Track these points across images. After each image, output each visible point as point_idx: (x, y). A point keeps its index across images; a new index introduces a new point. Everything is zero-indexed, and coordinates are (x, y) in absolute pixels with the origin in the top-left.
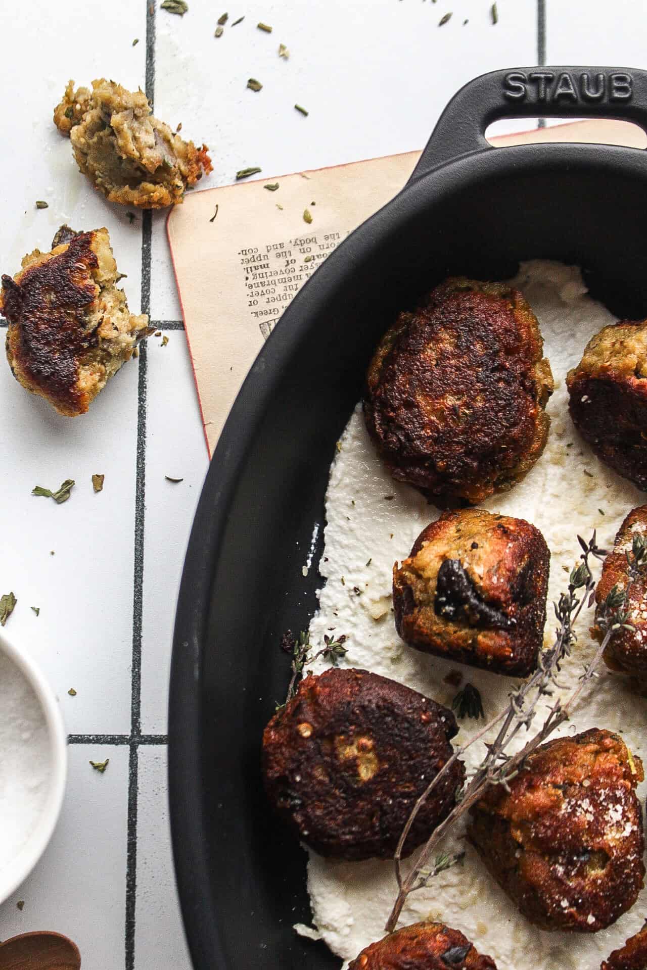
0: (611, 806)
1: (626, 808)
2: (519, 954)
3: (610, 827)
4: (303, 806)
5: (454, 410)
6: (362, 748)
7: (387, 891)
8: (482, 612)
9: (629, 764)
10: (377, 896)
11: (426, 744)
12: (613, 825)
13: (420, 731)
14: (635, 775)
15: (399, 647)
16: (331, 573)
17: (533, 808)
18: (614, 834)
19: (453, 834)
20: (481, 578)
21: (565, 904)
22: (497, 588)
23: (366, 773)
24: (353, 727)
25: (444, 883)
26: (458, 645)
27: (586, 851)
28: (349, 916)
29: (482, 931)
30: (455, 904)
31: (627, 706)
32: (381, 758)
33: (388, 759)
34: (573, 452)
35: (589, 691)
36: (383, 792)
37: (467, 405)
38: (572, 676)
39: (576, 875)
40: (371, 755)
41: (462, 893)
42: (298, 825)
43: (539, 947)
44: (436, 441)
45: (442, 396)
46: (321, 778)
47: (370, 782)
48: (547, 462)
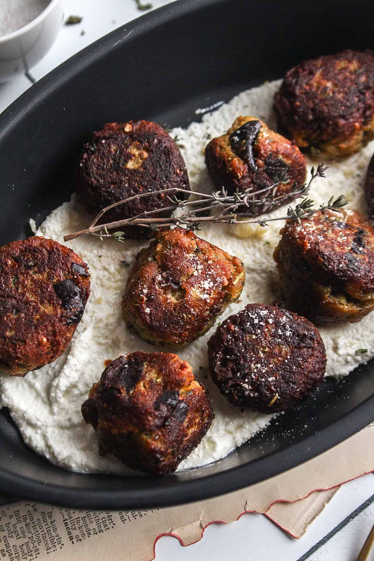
0: (209, 280)
1: (214, 288)
2: (101, 325)
3: (199, 287)
4: (93, 152)
5: (325, 88)
6: (140, 155)
7: (81, 246)
8: (247, 148)
9: (236, 278)
10: (75, 244)
11: (167, 180)
12: (201, 288)
13: (170, 173)
14: (233, 284)
15: (199, 169)
16: (207, 121)
17: (177, 240)
18: (197, 291)
19: (133, 251)
20: (262, 136)
21: (145, 291)
22: (264, 145)
23: (130, 165)
24: (147, 144)
25: (107, 267)
26: (224, 157)
27: (177, 283)
28: (56, 234)
29: (98, 302)
30: (101, 280)
31: (262, 291)
32: (143, 165)
33: (145, 169)
34: (357, 180)
35: (254, 267)
36: (128, 179)
37: (334, 93)
38: (254, 255)
39: (163, 288)
40: (141, 161)
41: (109, 279)
42: (82, 158)
43: (112, 331)
44: (306, 93)
45: (328, 80)
46: (112, 150)
47: (128, 170)
48: (342, 170)
